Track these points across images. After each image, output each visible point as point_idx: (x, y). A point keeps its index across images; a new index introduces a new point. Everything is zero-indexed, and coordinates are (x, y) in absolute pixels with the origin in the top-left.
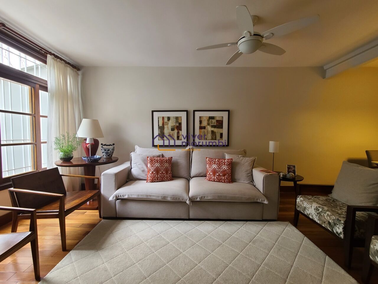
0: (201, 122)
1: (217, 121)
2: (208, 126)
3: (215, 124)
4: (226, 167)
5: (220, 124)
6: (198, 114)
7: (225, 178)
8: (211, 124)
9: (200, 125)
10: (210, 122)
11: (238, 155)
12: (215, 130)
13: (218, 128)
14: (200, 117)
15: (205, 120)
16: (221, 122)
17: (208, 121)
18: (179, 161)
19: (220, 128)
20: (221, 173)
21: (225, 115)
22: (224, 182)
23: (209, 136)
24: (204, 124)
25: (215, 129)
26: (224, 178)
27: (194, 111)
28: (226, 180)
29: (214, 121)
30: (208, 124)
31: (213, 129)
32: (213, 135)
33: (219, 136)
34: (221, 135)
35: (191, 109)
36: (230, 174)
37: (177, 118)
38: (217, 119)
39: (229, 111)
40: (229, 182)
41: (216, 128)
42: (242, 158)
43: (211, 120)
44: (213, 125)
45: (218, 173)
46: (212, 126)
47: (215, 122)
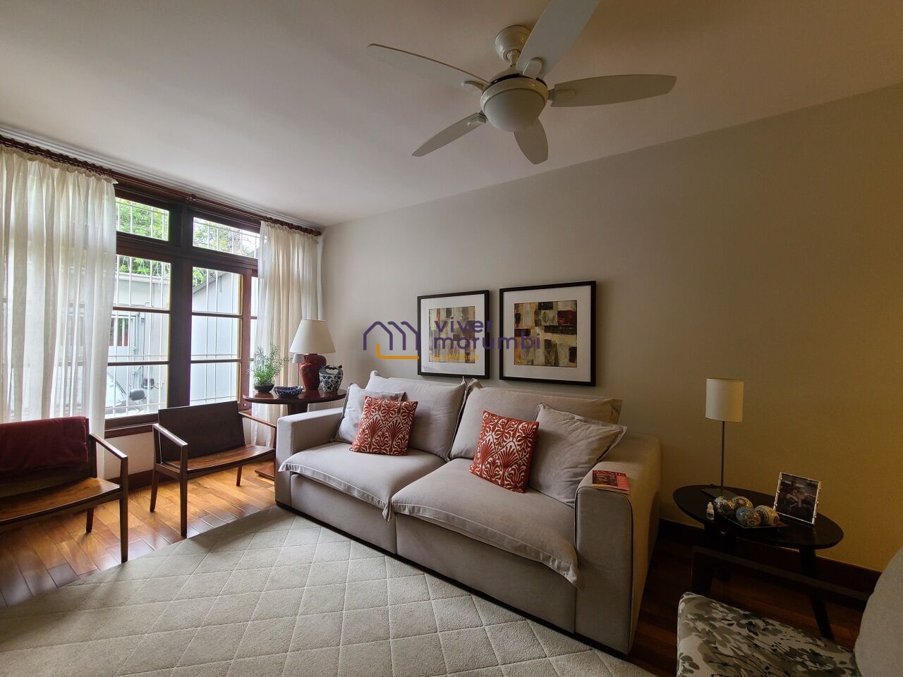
0: (518, 318)
1: (561, 314)
2: (537, 328)
3: (555, 323)
4: (516, 443)
5: (567, 322)
6: (511, 299)
7: (506, 474)
8: (543, 324)
9: (518, 326)
10: (541, 317)
11: (571, 415)
12: (555, 338)
13: (562, 332)
14: (517, 306)
15: (527, 312)
16: (571, 317)
17: (537, 313)
18: (433, 412)
19: (568, 334)
20: (499, 459)
21: (583, 295)
22: (502, 485)
23: (540, 354)
24: (527, 322)
25: (555, 335)
26: (504, 474)
27: (502, 291)
28: (507, 481)
29: (551, 314)
30: (537, 323)
31: (549, 336)
32: (549, 353)
33: (565, 356)
34: (573, 352)
35: (495, 286)
36: (524, 465)
37: (465, 311)
38: (561, 308)
39: (593, 284)
40: (515, 488)
41: (556, 333)
42: (579, 422)
43: (543, 312)
44: (548, 324)
45: (492, 457)
46: (548, 329)
47: (554, 318)
